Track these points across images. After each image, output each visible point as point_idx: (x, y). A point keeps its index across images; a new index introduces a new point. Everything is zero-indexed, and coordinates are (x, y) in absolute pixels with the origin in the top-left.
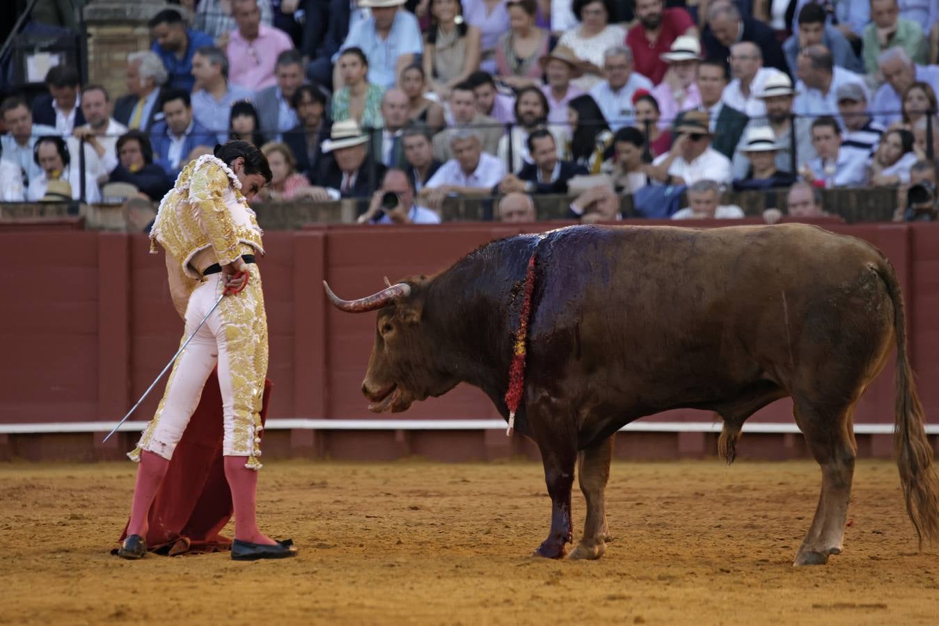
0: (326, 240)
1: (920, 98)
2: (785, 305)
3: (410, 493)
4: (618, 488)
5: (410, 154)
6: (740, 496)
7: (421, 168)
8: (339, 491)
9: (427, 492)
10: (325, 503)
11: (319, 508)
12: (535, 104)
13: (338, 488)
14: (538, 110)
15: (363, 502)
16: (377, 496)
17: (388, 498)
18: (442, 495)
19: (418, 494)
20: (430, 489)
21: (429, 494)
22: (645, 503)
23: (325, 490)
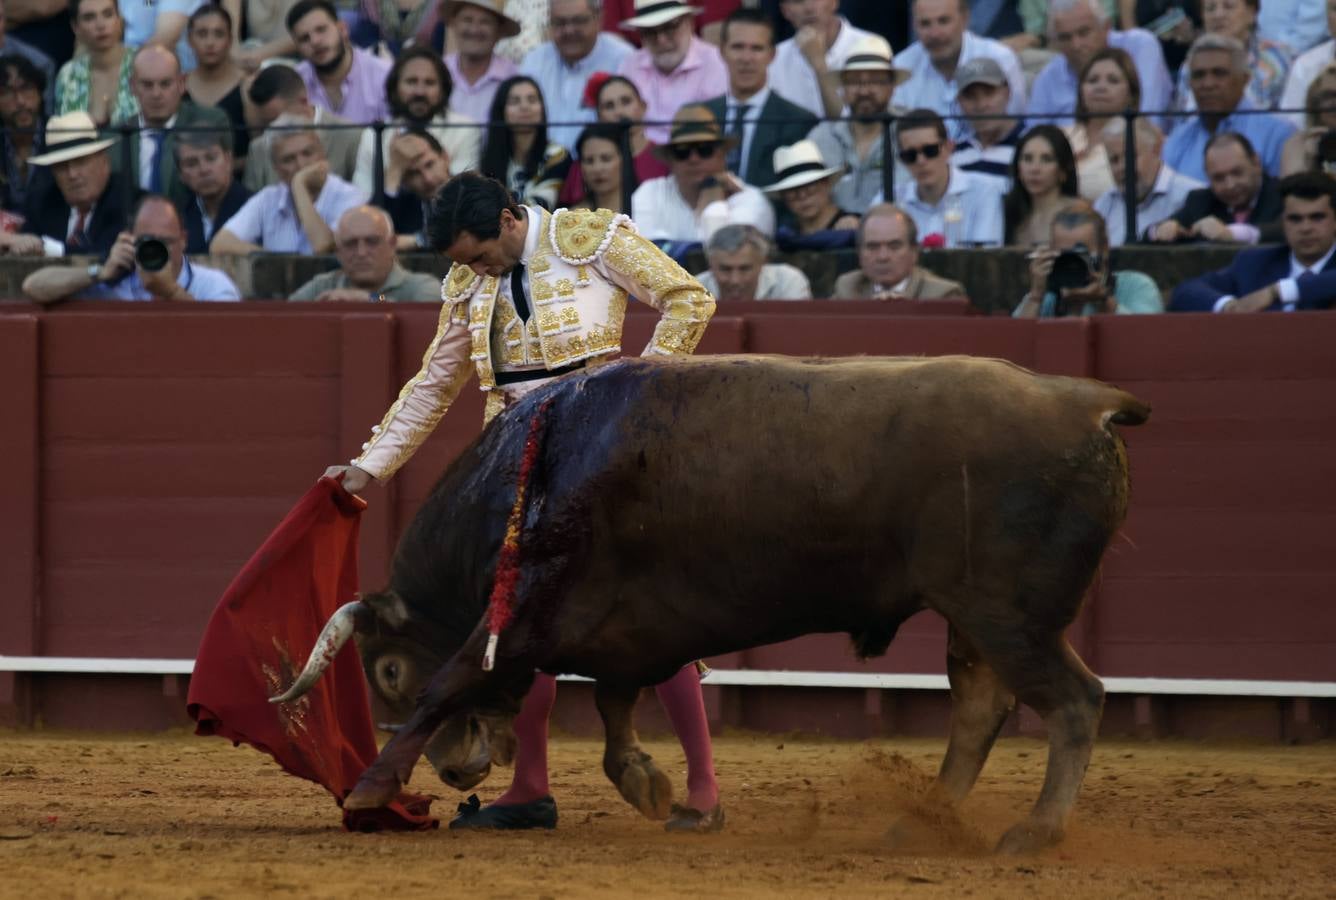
0: (41, 327)
1: (1112, 80)
2: (966, 485)
3: (186, 791)
4: (565, 785)
5: (192, 174)
6: (783, 802)
7: (210, 198)
8: (57, 785)
9: (217, 789)
10: (31, 808)
11: (20, 816)
12: (429, 82)
13: (56, 780)
14: (433, 91)
15: (101, 807)
16: (126, 795)
17: (148, 800)
18: (244, 795)
19: (202, 792)
20: (223, 783)
21: (222, 792)
22: (612, 813)
23: (31, 784)
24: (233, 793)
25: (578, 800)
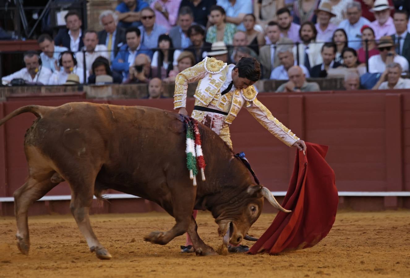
12: (309, 31)
14: (311, 34)
21: (259, 228)
22: (367, 232)
23: (206, 227)
24: (262, 229)
25: (357, 229)
